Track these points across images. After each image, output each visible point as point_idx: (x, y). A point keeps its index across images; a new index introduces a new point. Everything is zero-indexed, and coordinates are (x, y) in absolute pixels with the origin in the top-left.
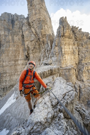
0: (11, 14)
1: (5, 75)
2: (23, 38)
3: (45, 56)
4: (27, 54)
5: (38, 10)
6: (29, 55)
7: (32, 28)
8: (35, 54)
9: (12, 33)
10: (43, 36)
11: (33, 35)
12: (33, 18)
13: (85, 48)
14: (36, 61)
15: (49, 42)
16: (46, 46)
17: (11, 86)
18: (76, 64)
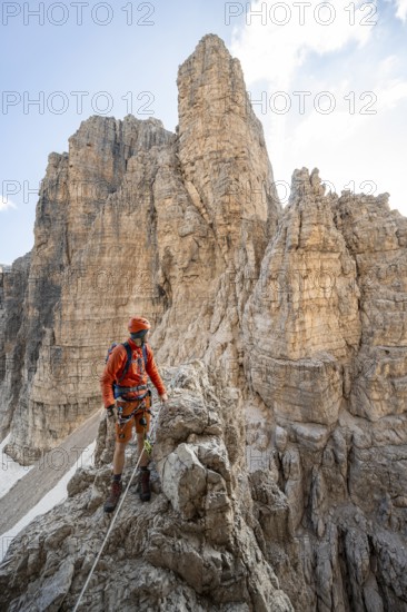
0: (113, 118)
1: (76, 356)
2: (153, 218)
3: (231, 298)
4: (162, 280)
5: (215, 119)
6: (170, 285)
7: (189, 183)
8: (192, 282)
9: (114, 203)
10: (229, 217)
11: (190, 214)
12: (197, 149)
13: (389, 288)
14: (197, 314)
15: (250, 247)
16: (238, 257)
17: (91, 398)
18: (350, 347)
